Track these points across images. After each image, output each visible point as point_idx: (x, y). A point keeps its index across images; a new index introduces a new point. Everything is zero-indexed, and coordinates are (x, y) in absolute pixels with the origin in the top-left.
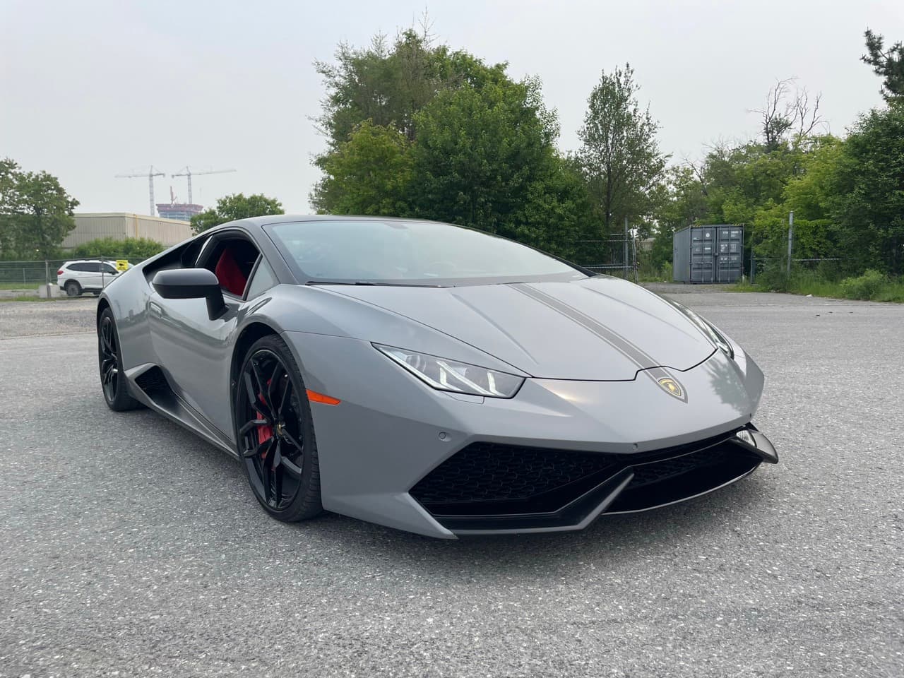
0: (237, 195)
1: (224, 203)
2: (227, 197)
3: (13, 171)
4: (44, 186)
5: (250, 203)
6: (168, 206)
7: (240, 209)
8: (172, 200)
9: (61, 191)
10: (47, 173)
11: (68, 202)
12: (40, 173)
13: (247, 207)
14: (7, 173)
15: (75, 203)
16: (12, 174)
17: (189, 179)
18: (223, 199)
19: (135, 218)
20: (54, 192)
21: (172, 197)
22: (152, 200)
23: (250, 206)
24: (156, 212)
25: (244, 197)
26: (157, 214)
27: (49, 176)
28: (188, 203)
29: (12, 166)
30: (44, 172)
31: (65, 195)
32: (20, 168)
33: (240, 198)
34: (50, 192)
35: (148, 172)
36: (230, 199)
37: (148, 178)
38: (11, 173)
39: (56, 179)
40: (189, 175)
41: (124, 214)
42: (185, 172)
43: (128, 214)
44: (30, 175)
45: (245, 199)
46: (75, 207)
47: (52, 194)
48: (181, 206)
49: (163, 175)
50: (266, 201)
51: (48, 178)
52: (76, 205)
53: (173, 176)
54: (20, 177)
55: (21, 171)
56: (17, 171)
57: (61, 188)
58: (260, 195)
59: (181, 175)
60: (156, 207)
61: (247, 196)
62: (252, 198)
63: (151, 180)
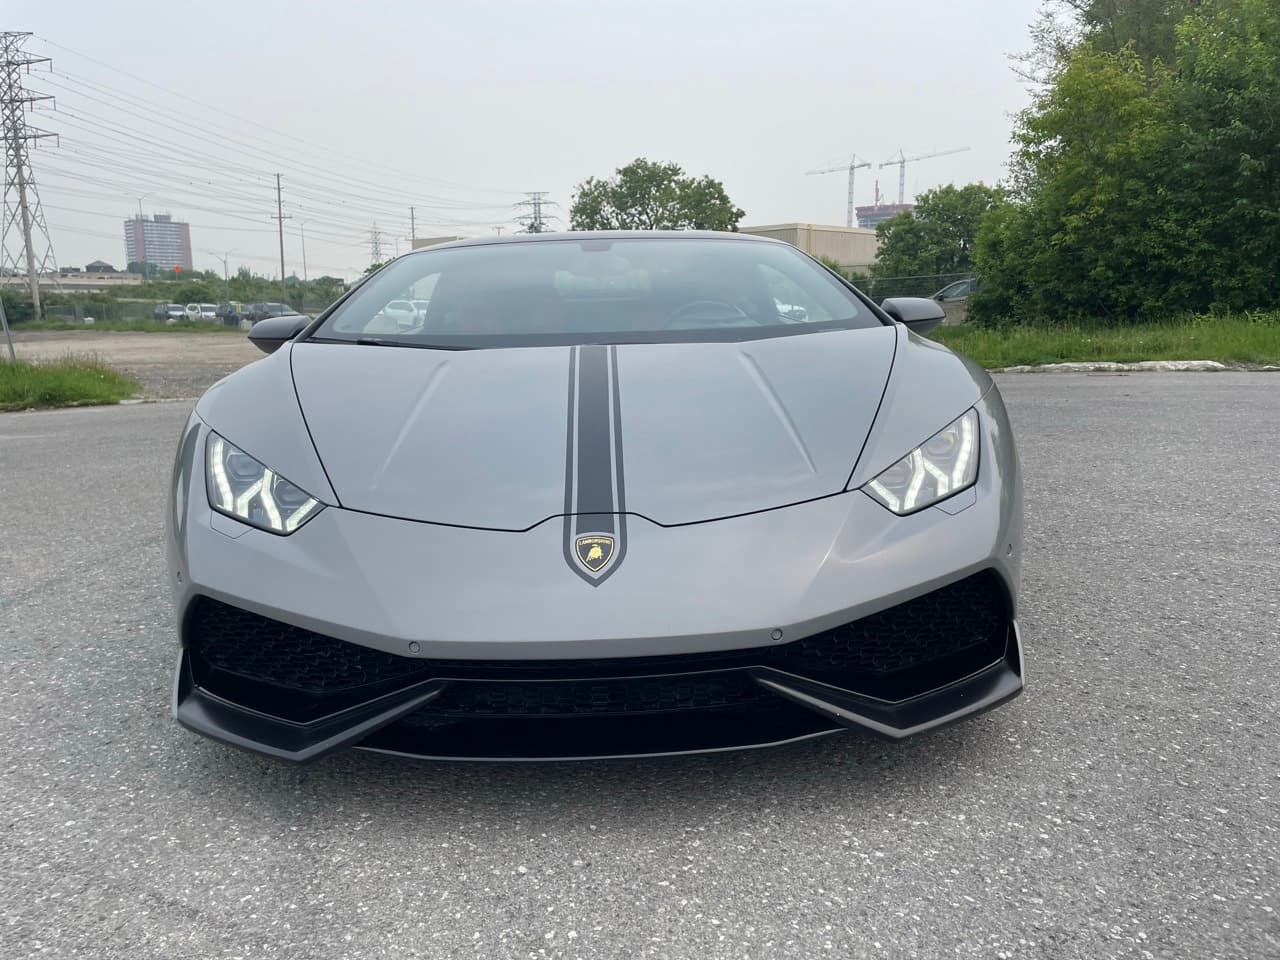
0: (944, 187)
1: (925, 199)
2: (930, 191)
3: (676, 178)
4: (707, 194)
5: (962, 197)
6: (870, 209)
7: (946, 208)
8: (877, 200)
9: (724, 199)
10: (711, 178)
11: (733, 213)
12: (702, 178)
13: (957, 204)
14: (670, 182)
15: (741, 214)
16: (676, 183)
17: (902, 167)
18: (923, 195)
19: (809, 230)
20: (718, 202)
21: (877, 195)
22: (851, 202)
23: (961, 202)
24: (855, 218)
25: (955, 188)
26: (856, 223)
27: (712, 181)
28: (897, 203)
29: (676, 171)
30: (707, 177)
31: (729, 205)
32: (684, 174)
33: (949, 190)
34: (713, 201)
35: (848, 164)
36: (935, 193)
37: (848, 172)
38: (674, 180)
39: (721, 184)
40: (903, 162)
41: (796, 224)
42: (897, 158)
43: (803, 225)
44: (692, 182)
45: (955, 192)
46: (739, 219)
47: (714, 204)
48: (887, 207)
49: (869, 165)
50: (987, 192)
51: (711, 184)
52: (741, 217)
53: (881, 166)
54: (683, 186)
55: (685, 177)
56: (680, 178)
57: (726, 196)
58: (978, 184)
59: (891, 164)
60: (855, 212)
61: (959, 187)
62: (966, 189)
63: (851, 174)
